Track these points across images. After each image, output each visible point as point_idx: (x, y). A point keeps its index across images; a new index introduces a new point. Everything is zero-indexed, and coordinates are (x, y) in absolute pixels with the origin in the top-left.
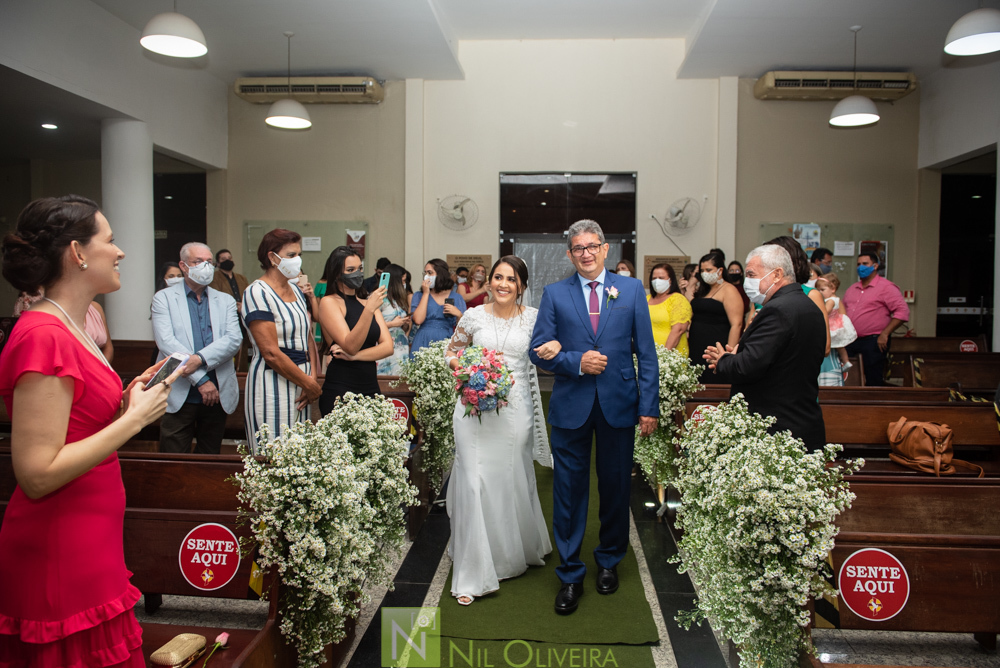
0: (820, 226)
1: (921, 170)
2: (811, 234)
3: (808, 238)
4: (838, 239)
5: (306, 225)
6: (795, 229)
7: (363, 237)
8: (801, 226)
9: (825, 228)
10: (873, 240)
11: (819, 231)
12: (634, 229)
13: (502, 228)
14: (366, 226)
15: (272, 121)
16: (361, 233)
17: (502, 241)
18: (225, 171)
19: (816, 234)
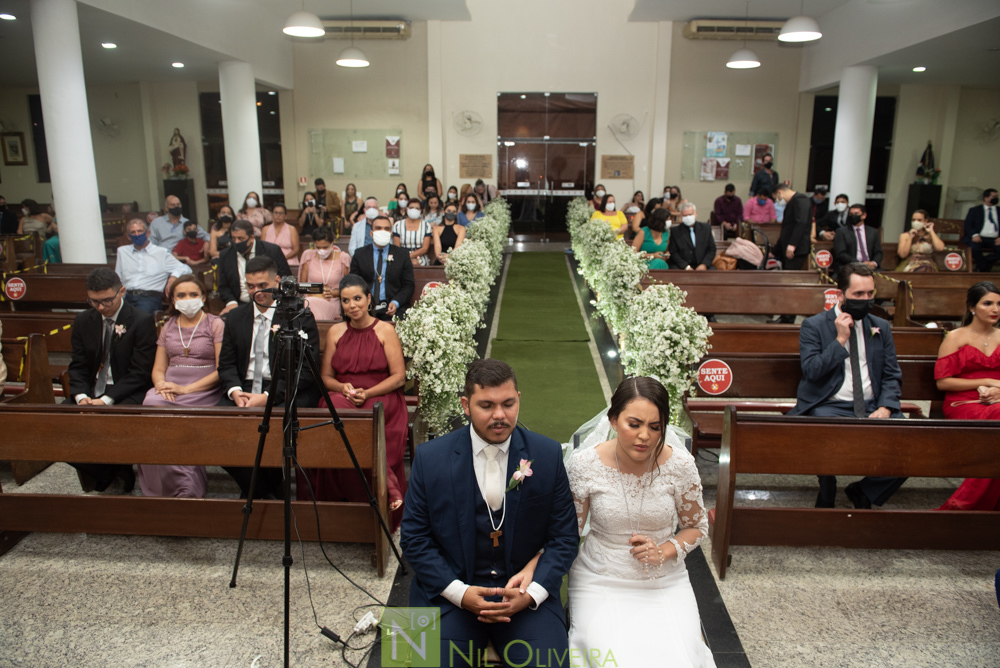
0: (727, 133)
1: (800, 93)
2: (720, 140)
3: (718, 142)
4: (739, 143)
5: (355, 132)
6: (709, 136)
7: (398, 143)
8: (713, 133)
9: (730, 135)
10: (764, 144)
11: (726, 137)
12: (595, 134)
13: (499, 134)
14: (400, 133)
15: (340, 63)
16: (396, 138)
17: (499, 143)
18: (292, 91)
19: (723, 139)
